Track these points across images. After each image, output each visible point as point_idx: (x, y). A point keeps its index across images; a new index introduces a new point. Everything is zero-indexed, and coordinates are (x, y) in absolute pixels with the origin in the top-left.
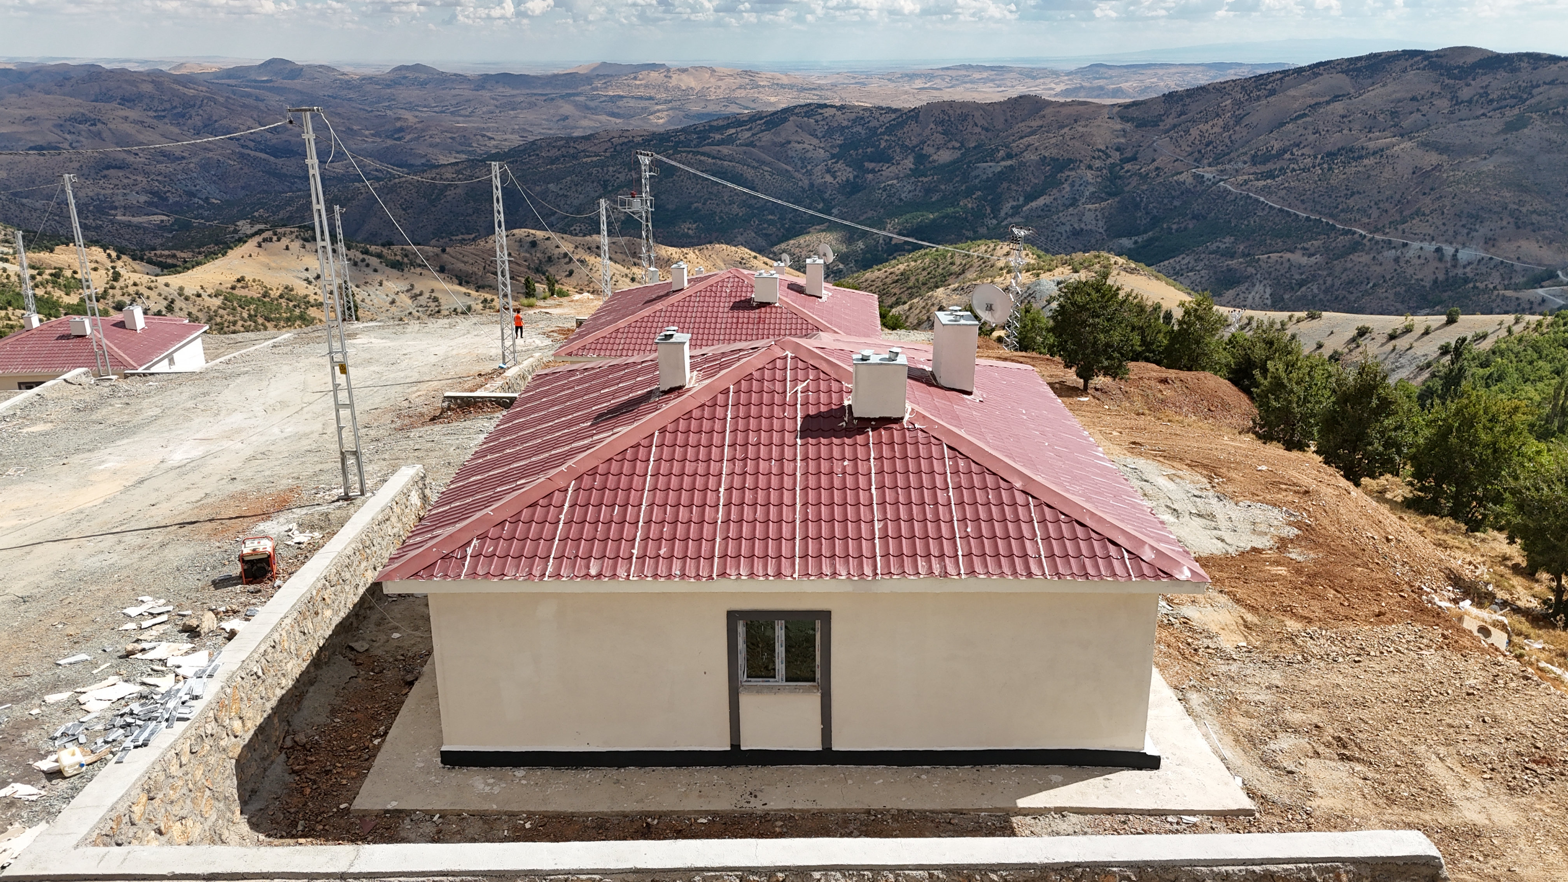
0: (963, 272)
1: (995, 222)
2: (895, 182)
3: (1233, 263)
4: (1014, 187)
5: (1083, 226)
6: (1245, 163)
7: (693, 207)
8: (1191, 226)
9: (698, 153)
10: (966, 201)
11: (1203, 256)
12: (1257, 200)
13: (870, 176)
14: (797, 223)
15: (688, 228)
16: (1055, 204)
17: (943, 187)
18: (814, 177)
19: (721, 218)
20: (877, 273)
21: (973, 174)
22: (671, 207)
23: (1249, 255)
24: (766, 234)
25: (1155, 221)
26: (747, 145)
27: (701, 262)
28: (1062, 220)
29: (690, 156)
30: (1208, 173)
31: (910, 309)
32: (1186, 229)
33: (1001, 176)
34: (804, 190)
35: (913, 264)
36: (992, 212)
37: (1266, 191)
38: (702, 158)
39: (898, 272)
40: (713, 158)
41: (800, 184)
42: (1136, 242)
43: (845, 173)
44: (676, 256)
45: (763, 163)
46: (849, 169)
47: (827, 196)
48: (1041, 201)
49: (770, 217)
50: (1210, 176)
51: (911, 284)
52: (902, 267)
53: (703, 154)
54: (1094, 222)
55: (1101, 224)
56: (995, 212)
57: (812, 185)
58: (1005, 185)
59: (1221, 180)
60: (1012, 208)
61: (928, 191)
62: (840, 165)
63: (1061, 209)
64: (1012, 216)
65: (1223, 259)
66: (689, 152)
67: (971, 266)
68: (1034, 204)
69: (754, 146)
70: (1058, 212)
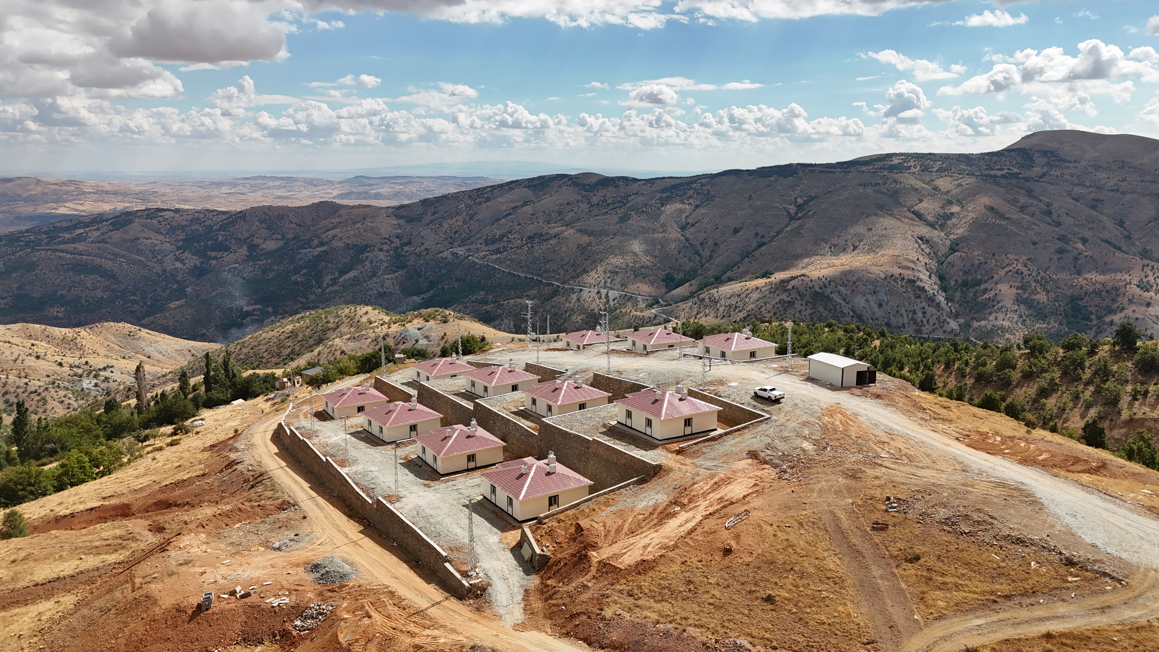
0: (338, 327)
1: (320, 290)
2: (237, 265)
3: (488, 307)
4: (330, 265)
5: (385, 289)
6: (481, 244)
7: (59, 294)
8: (456, 286)
9: (56, 250)
10: (296, 277)
11: (468, 305)
12: (494, 267)
13: (214, 262)
14: (158, 301)
15: (55, 311)
16: (361, 276)
17: (276, 267)
18: (165, 265)
19: (87, 301)
20: (271, 334)
21: (298, 257)
22: (36, 295)
23: (496, 302)
24: (131, 311)
25: (432, 284)
26: (100, 242)
27: (94, 338)
28: (370, 286)
29: (49, 253)
30: (461, 251)
31: (319, 354)
32: (453, 288)
33: (319, 258)
34: (159, 276)
35: (297, 325)
36: (317, 283)
37: (498, 261)
38: (61, 254)
39: (288, 331)
40: (72, 254)
41: (154, 270)
42: (423, 298)
43: (192, 260)
44: (71, 335)
45: (118, 255)
46: (195, 258)
47: (179, 278)
48: (351, 274)
49: (132, 297)
50: (462, 253)
51: (300, 338)
52: (290, 327)
53: (62, 251)
54: (392, 287)
55: (397, 287)
56: (319, 284)
57: (164, 271)
58: (323, 264)
59: (469, 256)
60: (331, 279)
61: (265, 271)
62: (187, 254)
63: (367, 279)
64: (332, 285)
65: (481, 305)
66: (47, 250)
67: (343, 323)
68: (347, 276)
69: (107, 243)
70: (365, 281)
